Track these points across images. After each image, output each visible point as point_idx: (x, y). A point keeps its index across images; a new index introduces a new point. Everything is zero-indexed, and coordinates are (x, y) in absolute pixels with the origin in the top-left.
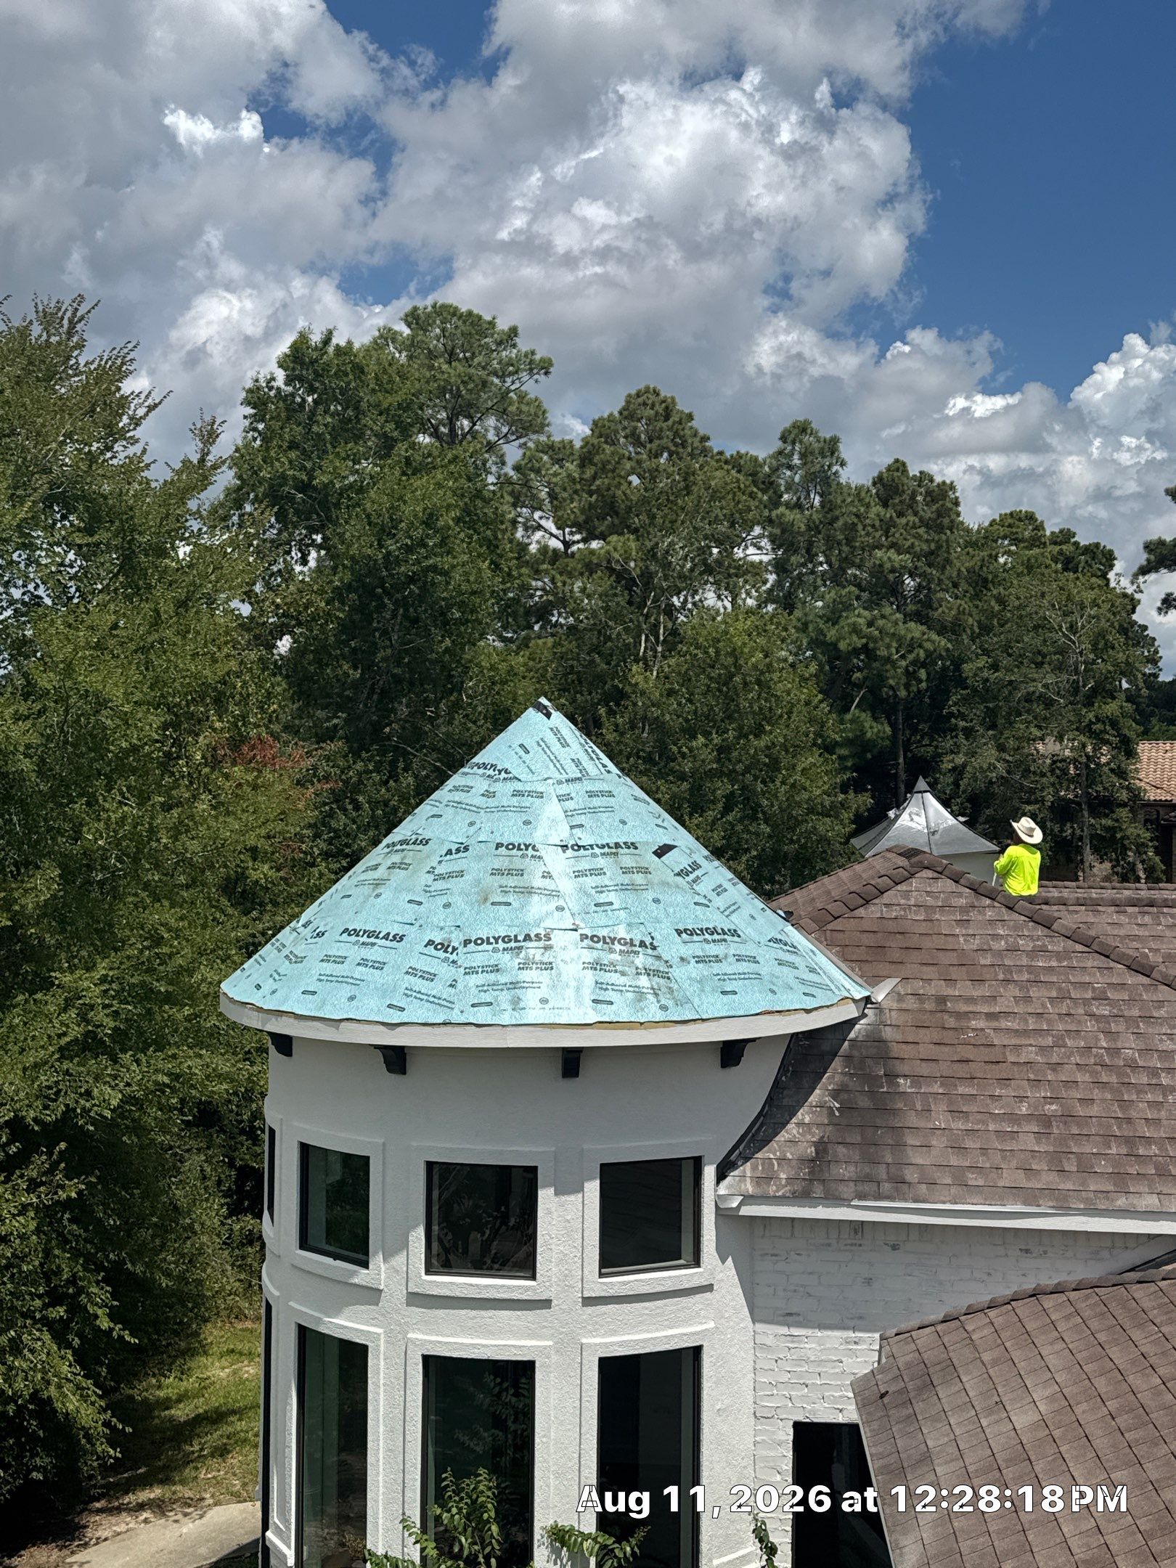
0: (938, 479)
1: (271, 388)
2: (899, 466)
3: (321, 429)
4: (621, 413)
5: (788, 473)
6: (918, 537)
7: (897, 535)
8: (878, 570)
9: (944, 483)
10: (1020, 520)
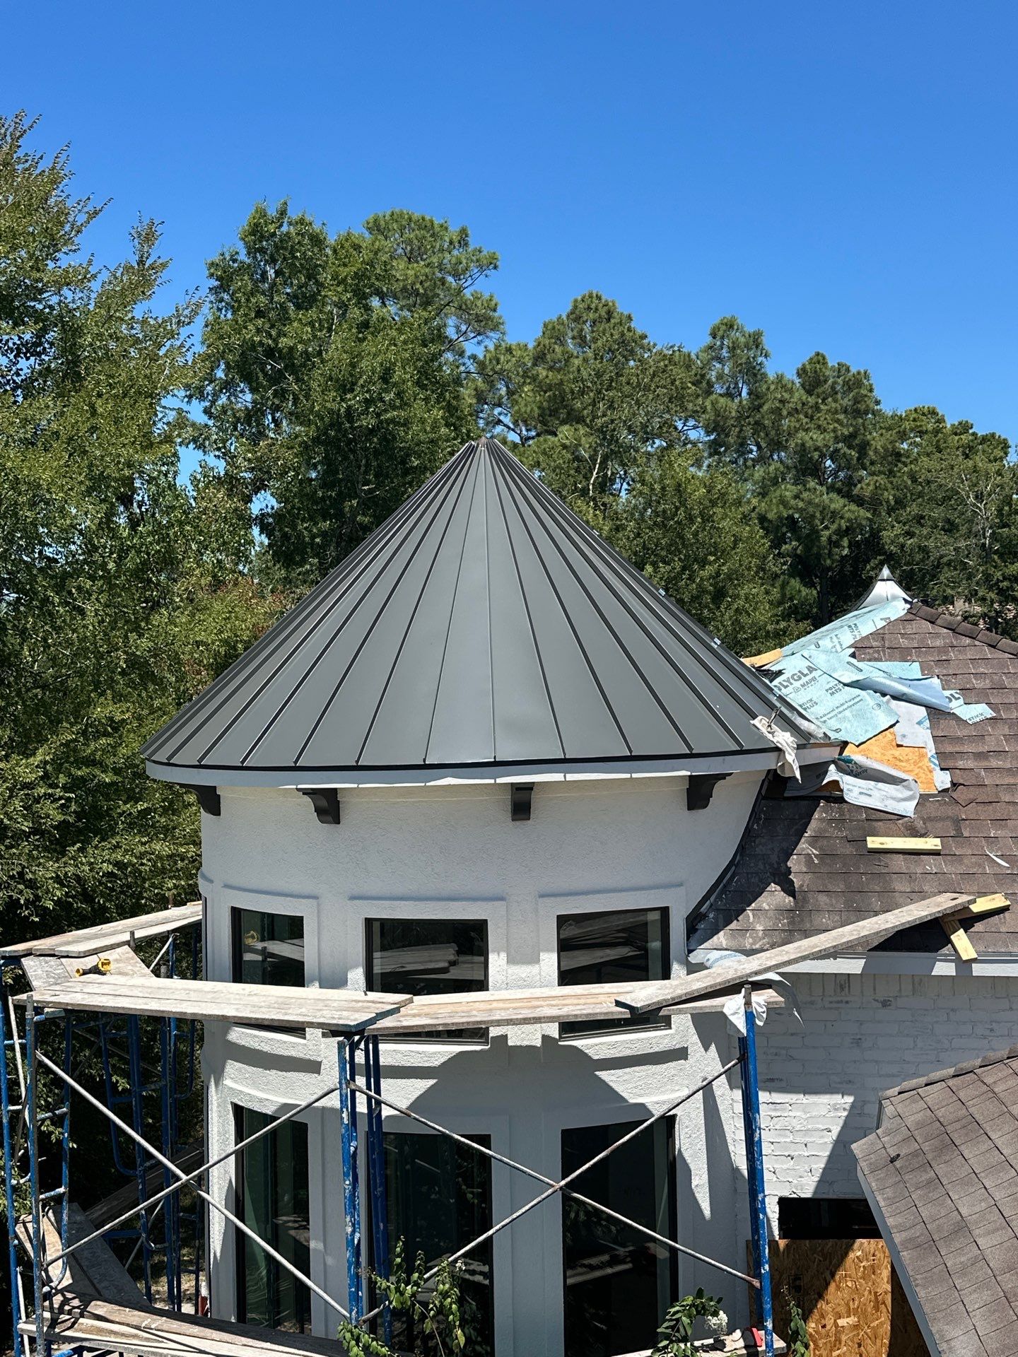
0: (853, 370)
1: (234, 261)
2: (819, 359)
3: (283, 298)
4: (568, 316)
5: (718, 366)
6: (838, 421)
7: (822, 418)
8: (802, 450)
9: (859, 373)
10: (924, 414)
